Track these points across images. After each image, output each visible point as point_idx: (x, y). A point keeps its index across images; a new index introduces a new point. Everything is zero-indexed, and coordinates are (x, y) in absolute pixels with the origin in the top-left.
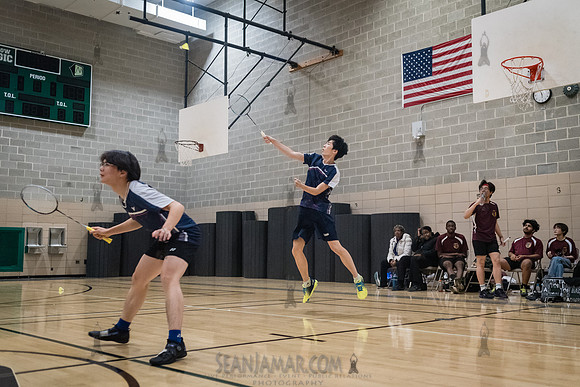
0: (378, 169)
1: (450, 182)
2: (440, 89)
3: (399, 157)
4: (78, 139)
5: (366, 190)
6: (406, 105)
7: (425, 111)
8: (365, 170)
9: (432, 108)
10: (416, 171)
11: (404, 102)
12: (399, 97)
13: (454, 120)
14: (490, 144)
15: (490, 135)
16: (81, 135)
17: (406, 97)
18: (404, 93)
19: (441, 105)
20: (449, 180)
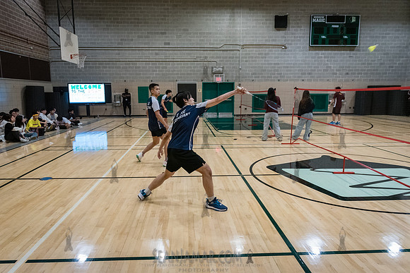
4: (352, 52)
16: (353, 50)
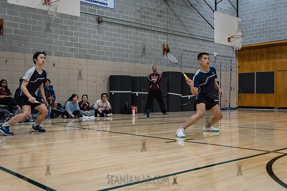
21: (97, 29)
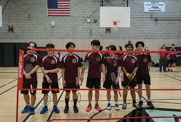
0: (38, 33)
1: (63, 39)
2: (60, 13)
3: (46, 30)
5: (33, 39)
6: (48, 15)
7: (55, 18)
8: (33, 33)
9: (58, 18)
10: (52, 35)
11: (48, 14)
12: (46, 12)
13: (64, 23)
14: (75, 30)
15: (75, 28)
17: (48, 13)
18: (47, 12)
19: (60, 18)
20: (62, 38)
21: (155, 24)
